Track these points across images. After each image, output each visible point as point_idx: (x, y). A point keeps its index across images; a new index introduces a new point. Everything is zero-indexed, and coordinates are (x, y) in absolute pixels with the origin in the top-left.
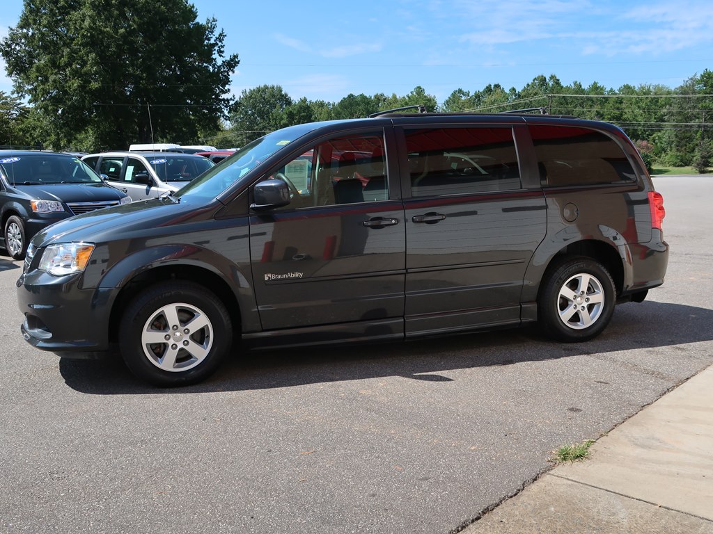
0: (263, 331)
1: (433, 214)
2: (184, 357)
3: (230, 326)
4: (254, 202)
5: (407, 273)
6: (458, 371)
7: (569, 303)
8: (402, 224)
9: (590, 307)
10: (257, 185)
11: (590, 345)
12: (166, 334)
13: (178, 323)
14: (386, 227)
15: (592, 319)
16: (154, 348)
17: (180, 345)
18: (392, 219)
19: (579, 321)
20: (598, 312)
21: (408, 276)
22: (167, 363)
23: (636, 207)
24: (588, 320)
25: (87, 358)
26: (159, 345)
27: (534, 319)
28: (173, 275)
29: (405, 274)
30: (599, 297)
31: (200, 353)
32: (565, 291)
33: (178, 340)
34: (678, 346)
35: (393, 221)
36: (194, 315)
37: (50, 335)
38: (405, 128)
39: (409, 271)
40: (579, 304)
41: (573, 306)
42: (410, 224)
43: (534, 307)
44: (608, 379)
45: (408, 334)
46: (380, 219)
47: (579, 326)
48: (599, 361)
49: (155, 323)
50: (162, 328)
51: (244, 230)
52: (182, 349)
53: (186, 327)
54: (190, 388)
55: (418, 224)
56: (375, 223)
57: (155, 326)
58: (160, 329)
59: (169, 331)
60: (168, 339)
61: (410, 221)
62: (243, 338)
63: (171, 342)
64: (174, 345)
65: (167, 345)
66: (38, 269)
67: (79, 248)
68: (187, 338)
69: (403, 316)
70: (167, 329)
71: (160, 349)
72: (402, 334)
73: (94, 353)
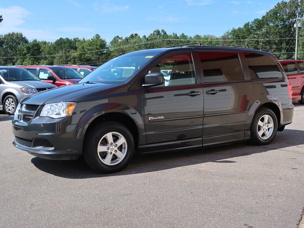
0: (147, 144)
1: (213, 90)
2: (115, 158)
3: (134, 143)
4: (144, 84)
5: (204, 117)
7: (261, 128)
8: (202, 94)
10: (147, 76)
12: (108, 147)
13: (113, 142)
14: (196, 96)
16: (101, 154)
17: (113, 152)
18: (200, 92)
22: (107, 161)
27: (249, 138)
31: (121, 156)
32: (260, 123)
33: (112, 149)
36: (119, 138)
37: (53, 148)
38: (199, 52)
40: (265, 128)
41: (263, 129)
42: (205, 94)
43: (249, 132)
44: (295, 157)
45: (204, 145)
46: (193, 92)
47: (265, 138)
52: (114, 155)
53: (116, 144)
55: (208, 95)
56: (192, 94)
57: (102, 143)
58: (104, 145)
59: (109, 146)
60: (108, 150)
61: (205, 93)
62: (139, 148)
63: (109, 151)
64: (111, 152)
65: (107, 152)
66: (39, 116)
67: (67, 104)
68: (116, 149)
69: (202, 137)
70: (107, 144)
71: (104, 155)
72: (201, 145)
73: (73, 156)
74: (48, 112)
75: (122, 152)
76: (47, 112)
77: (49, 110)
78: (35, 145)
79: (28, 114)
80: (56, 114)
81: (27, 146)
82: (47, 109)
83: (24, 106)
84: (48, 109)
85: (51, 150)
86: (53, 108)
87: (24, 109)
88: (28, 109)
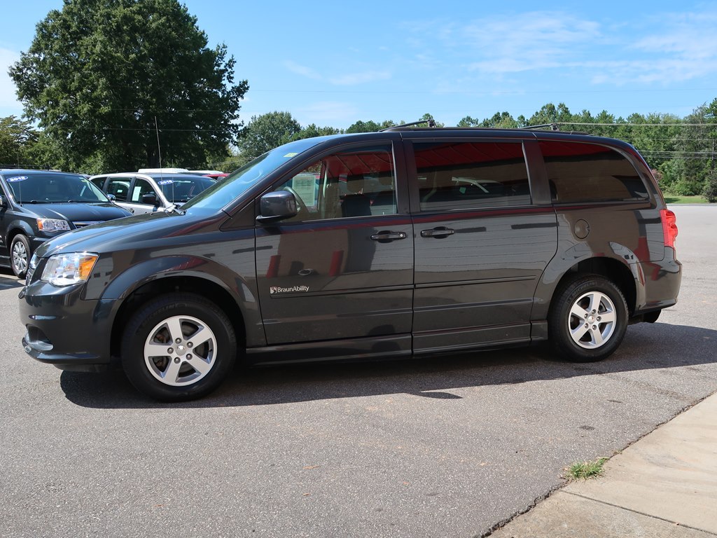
0: (267, 345)
1: (443, 228)
2: (187, 371)
3: (234, 340)
4: (260, 214)
5: (415, 288)
6: (467, 389)
7: (581, 321)
8: (410, 238)
9: (602, 327)
10: (264, 197)
11: (602, 365)
12: (170, 347)
13: (181, 336)
14: (394, 242)
15: (604, 338)
16: (156, 362)
17: (183, 359)
18: (400, 233)
19: (591, 340)
20: (610, 331)
21: (416, 291)
22: (170, 377)
23: (648, 226)
24: (599, 340)
25: (88, 371)
26: (162, 358)
27: (544, 337)
28: (177, 287)
29: (413, 289)
30: (610, 316)
31: (203, 367)
32: (576, 309)
33: (181, 353)
34: (692, 366)
35: (401, 235)
36: (198, 329)
37: (51, 347)
38: (414, 142)
39: (417, 286)
40: (591, 323)
41: (584, 325)
42: (419, 239)
43: (543, 325)
44: (621, 398)
45: (417, 351)
46: (387, 232)
47: (591, 346)
48: (611, 381)
49: (158, 336)
50: (165, 341)
51: (249, 243)
52: (185, 363)
53: (189, 340)
54: (192, 403)
55: (426, 239)
56: (384, 237)
57: (158, 339)
59: (173, 344)
60: (171, 352)
61: (418, 235)
62: (247, 352)
63: (174, 356)
64: (177, 358)
65: (169, 359)
66: (40, 280)
68: (190, 351)
69: (410, 333)
70: (169, 342)
71: (163, 364)
72: (410, 351)
73: (95, 366)
75: (204, 358)
85: (48, 350)
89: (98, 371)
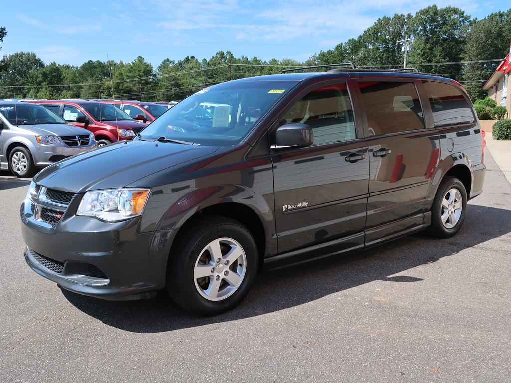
0: (278, 254)
1: (383, 149)
5: (370, 196)
7: (446, 210)
8: (367, 158)
10: (279, 129)
12: (212, 267)
13: (220, 256)
14: (359, 161)
17: (222, 276)
19: (448, 223)
20: (458, 215)
21: (369, 199)
24: (454, 222)
26: (204, 278)
27: (430, 224)
29: (368, 197)
30: (459, 205)
31: (236, 280)
32: (444, 202)
33: (220, 271)
36: (231, 248)
37: (106, 282)
40: (450, 211)
41: (447, 212)
42: (372, 158)
45: (367, 244)
46: (354, 155)
47: (450, 226)
49: (203, 259)
50: (207, 263)
52: (223, 280)
53: (226, 259)
55: (376, 158)
56: (352, 159)
57: (201, 261)
58: (205, 264)
59: (214, 264)
60: (212, 272)
61: (371, 155)
62: (265, 262)
63: (215, 274)
64: (218, 276)
65: (211, 278)
66: (76, 215)
67: (133, 192)
68: (227, 268)
69: (363, 231)
70: (211, 262)
71: (205, 283)
72: (363, 246)
73: (147, 294)
74: (94, 207)
75: (236, 272)
76: (90, 207)
77: (95, 203)
78: (69, 272)
79: (50, 208)
80: (109, 211)
81: (54, 270)
82: (90, 200)
83: (43, 189)
84: (93, 201)
85: (103, 284)
86: (102, 199)
87: (43, 198)
88: (51, 198)
89: (148, 297)
